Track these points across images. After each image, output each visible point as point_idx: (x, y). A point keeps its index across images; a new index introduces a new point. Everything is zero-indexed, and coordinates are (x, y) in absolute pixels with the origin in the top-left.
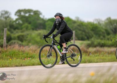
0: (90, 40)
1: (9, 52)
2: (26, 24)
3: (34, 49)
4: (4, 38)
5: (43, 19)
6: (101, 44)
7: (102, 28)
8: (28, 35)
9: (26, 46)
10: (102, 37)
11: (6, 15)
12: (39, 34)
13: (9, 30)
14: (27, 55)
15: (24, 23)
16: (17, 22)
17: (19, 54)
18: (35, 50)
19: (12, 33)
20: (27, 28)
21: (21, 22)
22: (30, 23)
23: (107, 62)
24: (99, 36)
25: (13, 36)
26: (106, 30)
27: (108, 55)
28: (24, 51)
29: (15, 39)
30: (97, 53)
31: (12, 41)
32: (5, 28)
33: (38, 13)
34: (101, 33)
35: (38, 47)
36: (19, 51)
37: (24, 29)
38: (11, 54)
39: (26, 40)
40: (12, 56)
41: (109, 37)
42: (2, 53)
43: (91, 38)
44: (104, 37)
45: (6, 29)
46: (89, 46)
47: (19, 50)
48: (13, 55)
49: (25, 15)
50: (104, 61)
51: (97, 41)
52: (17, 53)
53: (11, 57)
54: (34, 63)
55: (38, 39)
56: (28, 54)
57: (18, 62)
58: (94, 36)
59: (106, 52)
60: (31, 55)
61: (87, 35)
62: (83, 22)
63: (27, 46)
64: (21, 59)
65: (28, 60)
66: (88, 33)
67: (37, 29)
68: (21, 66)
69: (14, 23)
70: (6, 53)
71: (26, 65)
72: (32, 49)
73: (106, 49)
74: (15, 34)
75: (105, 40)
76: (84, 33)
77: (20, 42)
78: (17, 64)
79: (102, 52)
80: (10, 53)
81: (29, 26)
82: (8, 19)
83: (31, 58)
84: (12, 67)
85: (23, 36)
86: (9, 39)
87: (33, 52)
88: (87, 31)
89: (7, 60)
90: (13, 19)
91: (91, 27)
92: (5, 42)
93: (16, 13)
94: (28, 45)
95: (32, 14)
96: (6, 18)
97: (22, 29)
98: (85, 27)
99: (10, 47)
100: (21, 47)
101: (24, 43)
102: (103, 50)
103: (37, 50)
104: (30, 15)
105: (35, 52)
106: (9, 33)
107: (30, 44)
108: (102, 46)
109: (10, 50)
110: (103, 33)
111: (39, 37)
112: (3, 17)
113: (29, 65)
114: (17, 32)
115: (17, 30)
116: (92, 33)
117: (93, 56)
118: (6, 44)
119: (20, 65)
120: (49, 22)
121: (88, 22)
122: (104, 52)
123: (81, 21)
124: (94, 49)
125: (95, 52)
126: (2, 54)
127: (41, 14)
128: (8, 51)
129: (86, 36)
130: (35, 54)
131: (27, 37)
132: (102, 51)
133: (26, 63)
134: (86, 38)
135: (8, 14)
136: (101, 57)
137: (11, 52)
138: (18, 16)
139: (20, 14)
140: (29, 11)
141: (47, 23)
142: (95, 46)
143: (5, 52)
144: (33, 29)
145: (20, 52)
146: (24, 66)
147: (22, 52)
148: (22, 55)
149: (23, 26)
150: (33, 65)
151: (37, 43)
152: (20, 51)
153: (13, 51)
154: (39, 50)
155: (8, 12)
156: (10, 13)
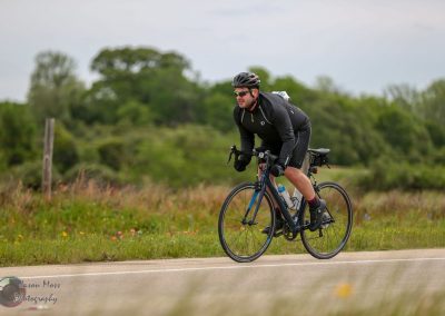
0: (371, 162)
1: (63, 208)
2: (133, 104)
3: (155, 197)
4: (46, 157)
5: (194, 85)
6: (411, 180)
7: (415, 119)
8: (138, 142)
10: (415, 153)
11: (58, 71)
12: (181, 143)
14: (129, 219)
15: (123, 101)
16: (99, 96)
17: (97, 215)
18: (160, 202)
19: (80, 135)
20: (135, 118)
21: (112, 96)
22: (146, 100)
23: (425, 246)
25: (81, 147)
26: (431, 129)
27: (430, 222)
28: (118, 204)
29: (88, 159)
30: (389, 213)
33: (176, 61)
35: (171, 189)
36: (99, 205)
37: (125, 122)
38: (71, 217)
40: (71, 222)
41: (441, 152)
42: (35, 210)
43: (377, 156)
44: (424, 152)
45: (53, 120)
46: (366, 186)
47: (101, 199)
48: (75, 219)
49: (128, 69)
50: (413, 242)
51: (394, 167)
52: (92, 211)
53: (70, 228)
54: (152, 249)
55: (177, 160)
56: (131, 216)
57: (94, 245)
58: (388, 148)
59: (424, 210)
60: (142, 220)
61: (361, 144)
62: (346, 97)
64: (105, 232)
65: (130, 239)
66: (364, 138)
68: (104, 259)
69: (88, 100)
70: (53, 210)
72: (146, 195)
73: (430, 200)
74: (89, 140)
75: (426, 163)
76: (347, 138)
77: (107, 171)
78: (90, 253)
79: (412, 212)
80: (67, 211)
81: (144, 109)
82: (65, 82)
83: (140, 232)
84: (70, 262)
85: (118, 147)
86: (66, 159)
87: (150, 208)
88: (359, 130)
89: (54, 237)
90: (82, 84)
91: (375, 116)
92: (50, 169)
93: (97, 60)
95: (152, 64)
96: (58, 80)
97: (115, 120)
98: (351, 115)
99: (65, 188)
101: (122, 176)
102: (412, 203)
103: (165, 200)
104: (145, 68)
105: (157, 209)
107: (147, 179)
108: (416, 186)
110: (421, 138)
111: (180, 152)
112: (47, 77)
113: (134, 257)
114: (99, 133)
115: (97, 126)
117: (377, 223)
118: (50, 176)
119: (100, 256)
120: (219, 96)
121: (363, 96)
122: (416, 209)
123: (336, 93)
124: (380, 200)
125: (384, 211)
126: (35, 214)
127: (187, 65)
128: (59, 204)
129: (355, 147)
130: (159, 214)
131: (136, 152)
132: (412, 206)
133: (124, 251)
134: (355, 155)
135: (67, 64)
136: (405, 228)
137: (69, 208)
138: (102, 72)
139: (110, 64)
140: (143, 54)
141: (208, 101)
142: (387, 188)
143: (49, 210)
144: (158, 123)
145: (103, 209)
146: (115, 259)
147: (111, 207)
148: (110, 217)
149: (121, 110)
150: (149, 256)
152: (103, 202)
153: (75, 205)
154: (174, 202)
155: (64, 59)
156: (72, 61)
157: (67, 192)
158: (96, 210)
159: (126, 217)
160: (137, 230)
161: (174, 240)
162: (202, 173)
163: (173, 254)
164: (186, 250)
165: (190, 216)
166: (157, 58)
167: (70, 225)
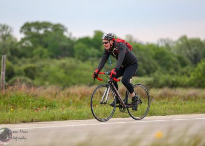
0: (151, 75)
1: (11, 98)
2: (40, 48)
3: (54, 92)
4: (2, 73)
5: (69, 39)
6: (171, 83)
7: (172, 54)
8: (43, 66)
9: (40, 86)
10: (172, 70)
11: (4, 33)
12: (63, 66)
13: (9, 59)
14: (41, 103)
15: (35, 46)
16: (24, 44)
17: (27, 101)
18: (56, 94)
19: (15, 63)
20: (41, 55)
21: (30, 44)
22: (46, 46)
23: (182, 113)
24: (168, 69)
25: (16, 68)
26: (180, 58)
27: (183, 102)
28: (37, 95)
29: (20, 74)
30: (164, 98)
31: (14, 78)
32: (4, 54)
33: (61, 28)
34: (171, 62)
35: (61, 87)
36: (28, 96)
37: (37, 56)
38: (15, 101)
39: (39, 76)
40: (15, 104)
41: (184, 70)
43: (154, 71)
44: (176, 69)
45: (5, 56)
46: (150, 85)
47: (28, 93)
48: (16, 102)
49: (38, 32)
50: (176, 112)
51: (163, 77)
52: (24, 98)
53: (14, 107)
54: (55, 116)
55: (61, 74)
56: (43, 101)
57: (27, 115)
58: (159, 68)
59: (180, 96)
60: (48, 103)
61: (147, 66)
62: (140, 44)
63: (42, 87)
64: (31, 109)
65: (43, 112)
66: (148, 63)
67: (59, 57)
68: (32, 121)
69: (19, 47)
70: (6, 99)
71: (41, 121)
72: (50, 91)
73: (180, 91)
74: (20, 65)
75: (177, 75)
77: (29, 80)
78: (25, 118)
79: (174, 97)
80: (13, 99)
81: (45, 50)
82: (7, 38)
83: (48, 108)
84: (16, 123)
85: (34, 69)
86: (10, 75)
87: (51, 97)
88: (146, 59)
89: (7, 111)
90: (16, 39)
91: (154, 53)
92: (4, 79)
93: (22, 28)
94: (42, 84)
95: (50, 29)
96: (4, 38)
97: (32, 57)
98: (142, 53)
99: (11, 88)
100: (30, 87)
101: (36, 82)
102: (174, 93)
103: (59, 93)
104: (46, 31)
105: (55, 97)
106: (9, 63)
107: (47, 83)
108: (174, 85)
109: (12, 93)
110: (175, 63)
111: (62, 71)
113: (46, 120)
114: (24, 62)
115: (23, 59)
116: (155, 62)
117: (158, 103)
118: (5, 82)
119: (30, 120)
120: (80, 44)
121: (147, 44)
122: (176, 96)
123: (135, 43)
124: (159, 92)
125: (162, 97)
127: (65, 30)
128: (9, 95)
129: (144, 68)
130: (55, 100)
131: (41, 71)
132: (174, 95)
133: (41, 117)
134: (144, 71)
135: (9, 30)
136: (171, 105)
137: (13, 97)
138: (25, 33)
139: (29, 30)
140: (45, 25)
141: (76, 47)
142: (161, 87)
143: (4, 98)
144: (52, 57)
145: (30, 97)
146: (37, 121)
147: (33, 97)
148: (33, 101)
149: (35, 51)
150: (53, 119)
151: (58, 81)
152: (30, 94)
153: (16, 96)
154: (63, 94)
155: (7, 27)
156: (11, 28)
157: (12, 90)
158: (26, 98)
159: (40, 101)
160: (46, 107)
161: (65, 112)
162: (73, 80)
163: (65, 118)
164: (71, 116)
165: (71, 100)
166: (51, 26)
167: (14, 105)
